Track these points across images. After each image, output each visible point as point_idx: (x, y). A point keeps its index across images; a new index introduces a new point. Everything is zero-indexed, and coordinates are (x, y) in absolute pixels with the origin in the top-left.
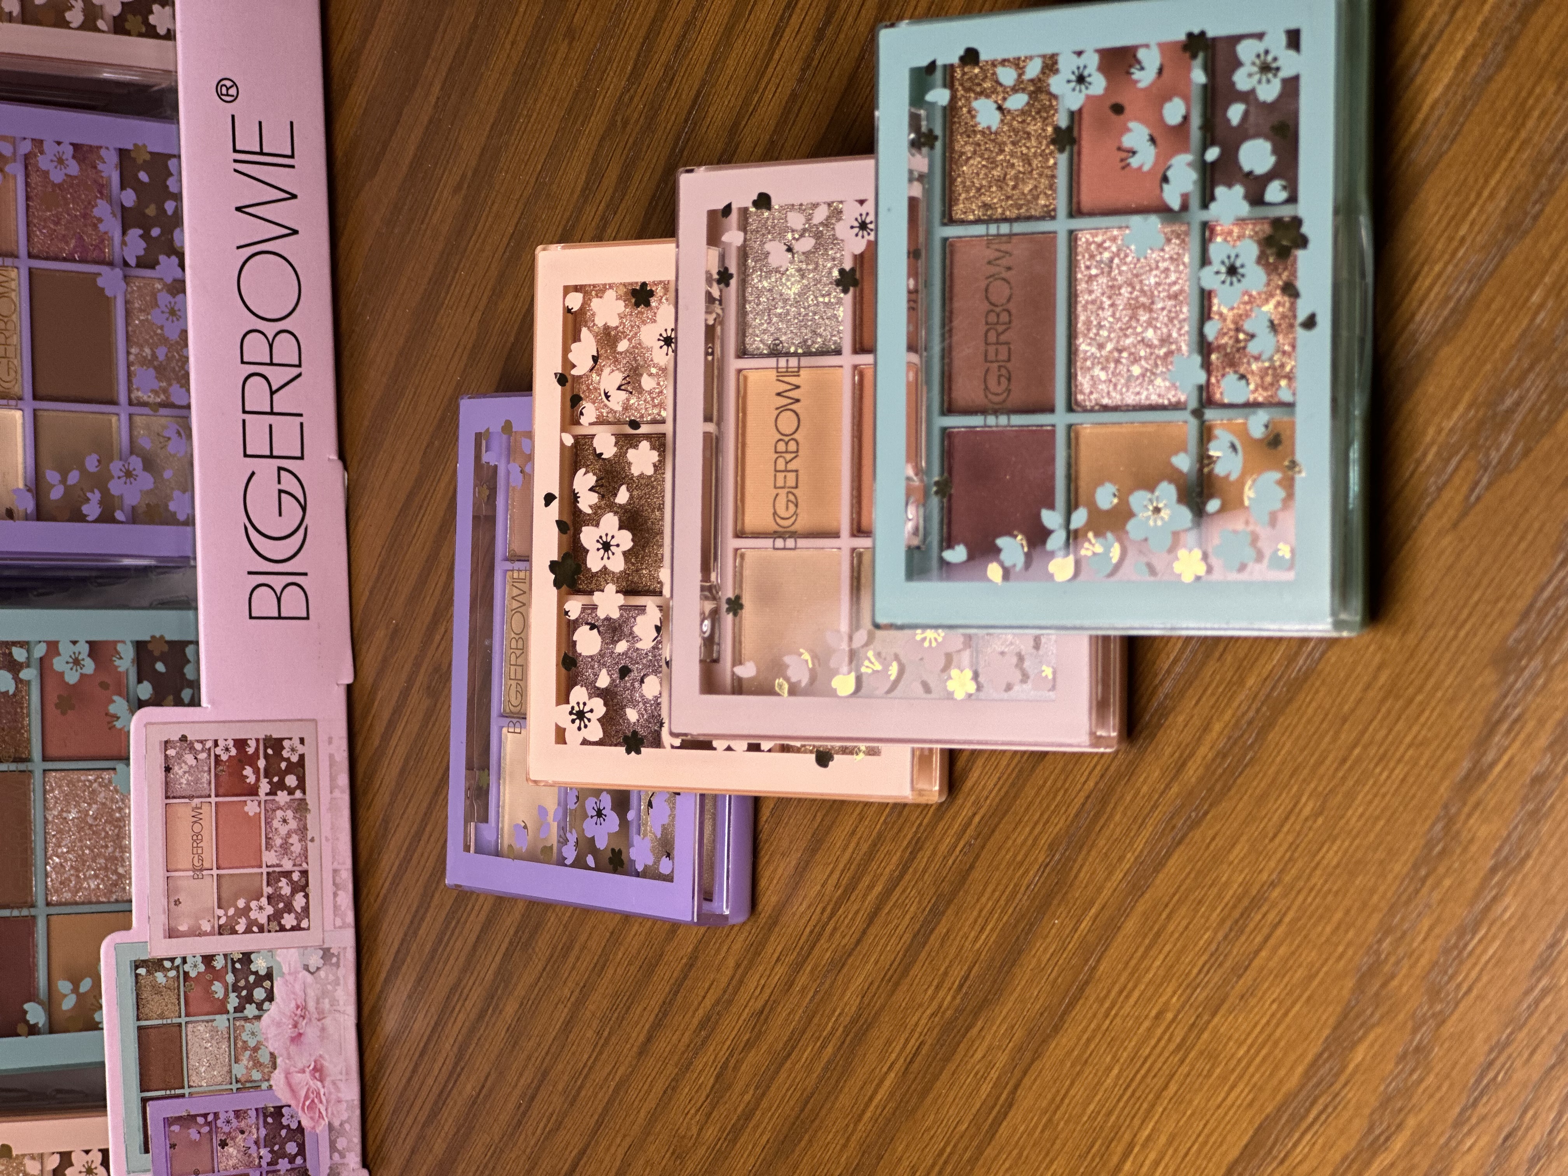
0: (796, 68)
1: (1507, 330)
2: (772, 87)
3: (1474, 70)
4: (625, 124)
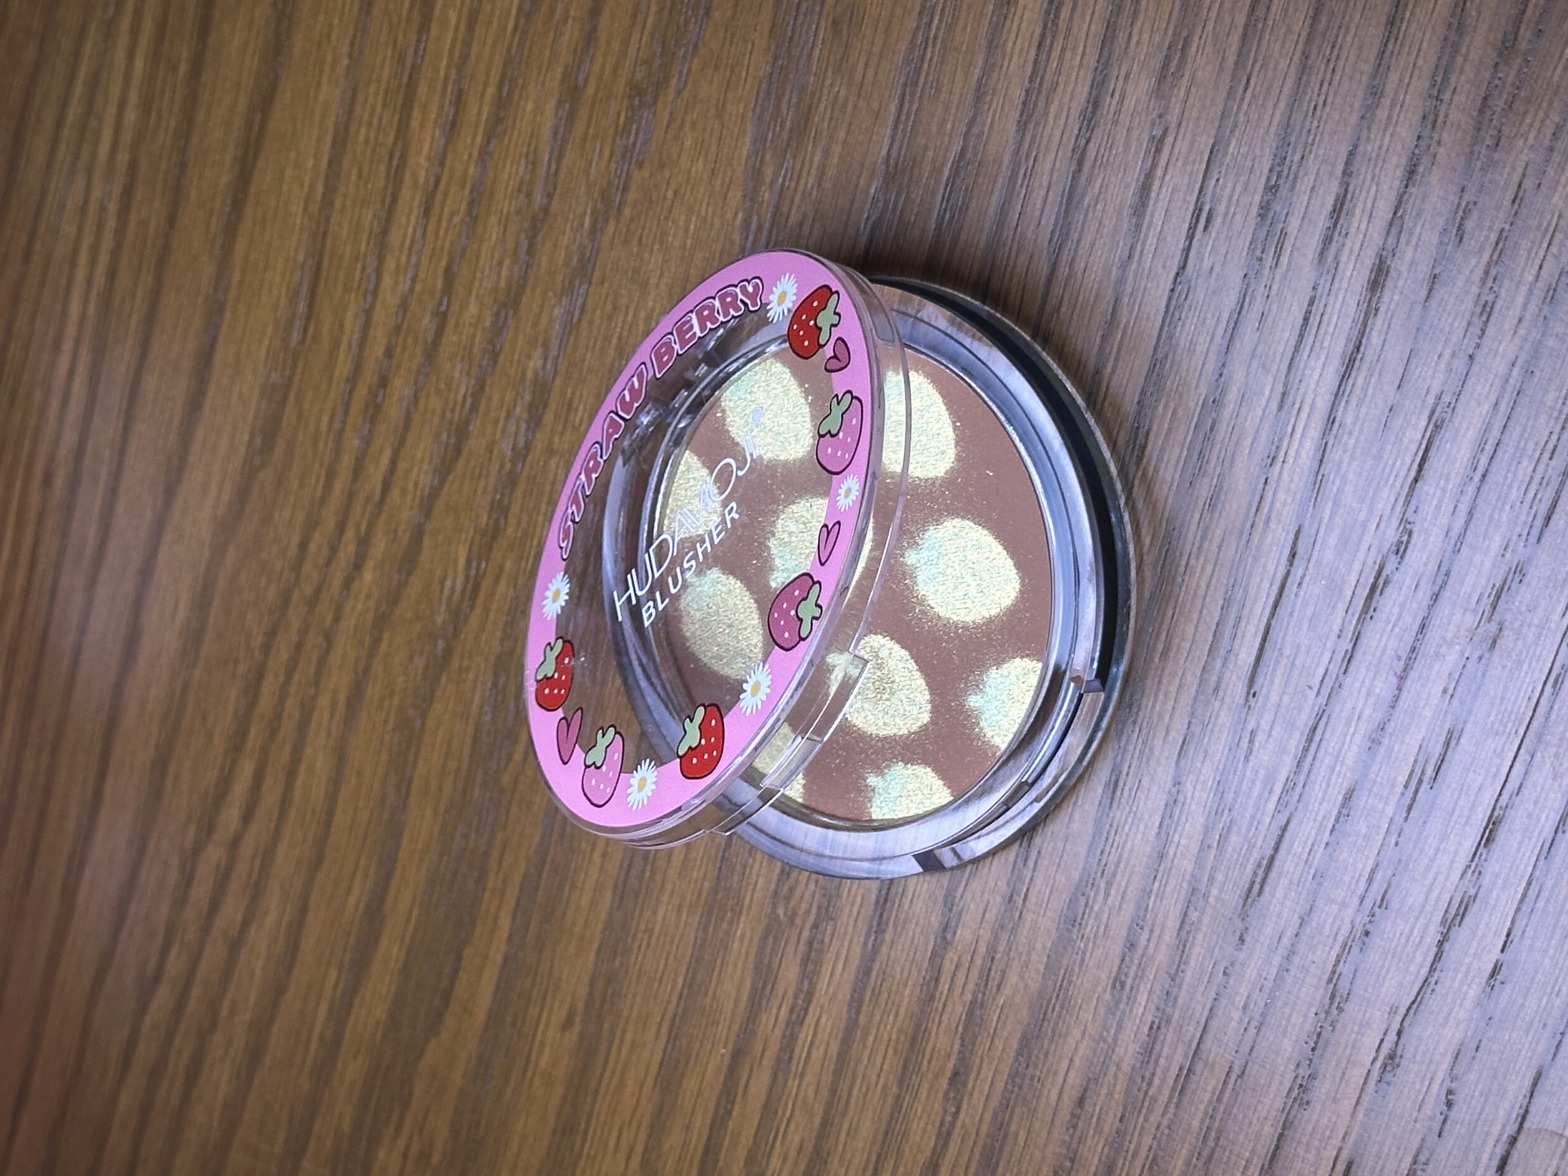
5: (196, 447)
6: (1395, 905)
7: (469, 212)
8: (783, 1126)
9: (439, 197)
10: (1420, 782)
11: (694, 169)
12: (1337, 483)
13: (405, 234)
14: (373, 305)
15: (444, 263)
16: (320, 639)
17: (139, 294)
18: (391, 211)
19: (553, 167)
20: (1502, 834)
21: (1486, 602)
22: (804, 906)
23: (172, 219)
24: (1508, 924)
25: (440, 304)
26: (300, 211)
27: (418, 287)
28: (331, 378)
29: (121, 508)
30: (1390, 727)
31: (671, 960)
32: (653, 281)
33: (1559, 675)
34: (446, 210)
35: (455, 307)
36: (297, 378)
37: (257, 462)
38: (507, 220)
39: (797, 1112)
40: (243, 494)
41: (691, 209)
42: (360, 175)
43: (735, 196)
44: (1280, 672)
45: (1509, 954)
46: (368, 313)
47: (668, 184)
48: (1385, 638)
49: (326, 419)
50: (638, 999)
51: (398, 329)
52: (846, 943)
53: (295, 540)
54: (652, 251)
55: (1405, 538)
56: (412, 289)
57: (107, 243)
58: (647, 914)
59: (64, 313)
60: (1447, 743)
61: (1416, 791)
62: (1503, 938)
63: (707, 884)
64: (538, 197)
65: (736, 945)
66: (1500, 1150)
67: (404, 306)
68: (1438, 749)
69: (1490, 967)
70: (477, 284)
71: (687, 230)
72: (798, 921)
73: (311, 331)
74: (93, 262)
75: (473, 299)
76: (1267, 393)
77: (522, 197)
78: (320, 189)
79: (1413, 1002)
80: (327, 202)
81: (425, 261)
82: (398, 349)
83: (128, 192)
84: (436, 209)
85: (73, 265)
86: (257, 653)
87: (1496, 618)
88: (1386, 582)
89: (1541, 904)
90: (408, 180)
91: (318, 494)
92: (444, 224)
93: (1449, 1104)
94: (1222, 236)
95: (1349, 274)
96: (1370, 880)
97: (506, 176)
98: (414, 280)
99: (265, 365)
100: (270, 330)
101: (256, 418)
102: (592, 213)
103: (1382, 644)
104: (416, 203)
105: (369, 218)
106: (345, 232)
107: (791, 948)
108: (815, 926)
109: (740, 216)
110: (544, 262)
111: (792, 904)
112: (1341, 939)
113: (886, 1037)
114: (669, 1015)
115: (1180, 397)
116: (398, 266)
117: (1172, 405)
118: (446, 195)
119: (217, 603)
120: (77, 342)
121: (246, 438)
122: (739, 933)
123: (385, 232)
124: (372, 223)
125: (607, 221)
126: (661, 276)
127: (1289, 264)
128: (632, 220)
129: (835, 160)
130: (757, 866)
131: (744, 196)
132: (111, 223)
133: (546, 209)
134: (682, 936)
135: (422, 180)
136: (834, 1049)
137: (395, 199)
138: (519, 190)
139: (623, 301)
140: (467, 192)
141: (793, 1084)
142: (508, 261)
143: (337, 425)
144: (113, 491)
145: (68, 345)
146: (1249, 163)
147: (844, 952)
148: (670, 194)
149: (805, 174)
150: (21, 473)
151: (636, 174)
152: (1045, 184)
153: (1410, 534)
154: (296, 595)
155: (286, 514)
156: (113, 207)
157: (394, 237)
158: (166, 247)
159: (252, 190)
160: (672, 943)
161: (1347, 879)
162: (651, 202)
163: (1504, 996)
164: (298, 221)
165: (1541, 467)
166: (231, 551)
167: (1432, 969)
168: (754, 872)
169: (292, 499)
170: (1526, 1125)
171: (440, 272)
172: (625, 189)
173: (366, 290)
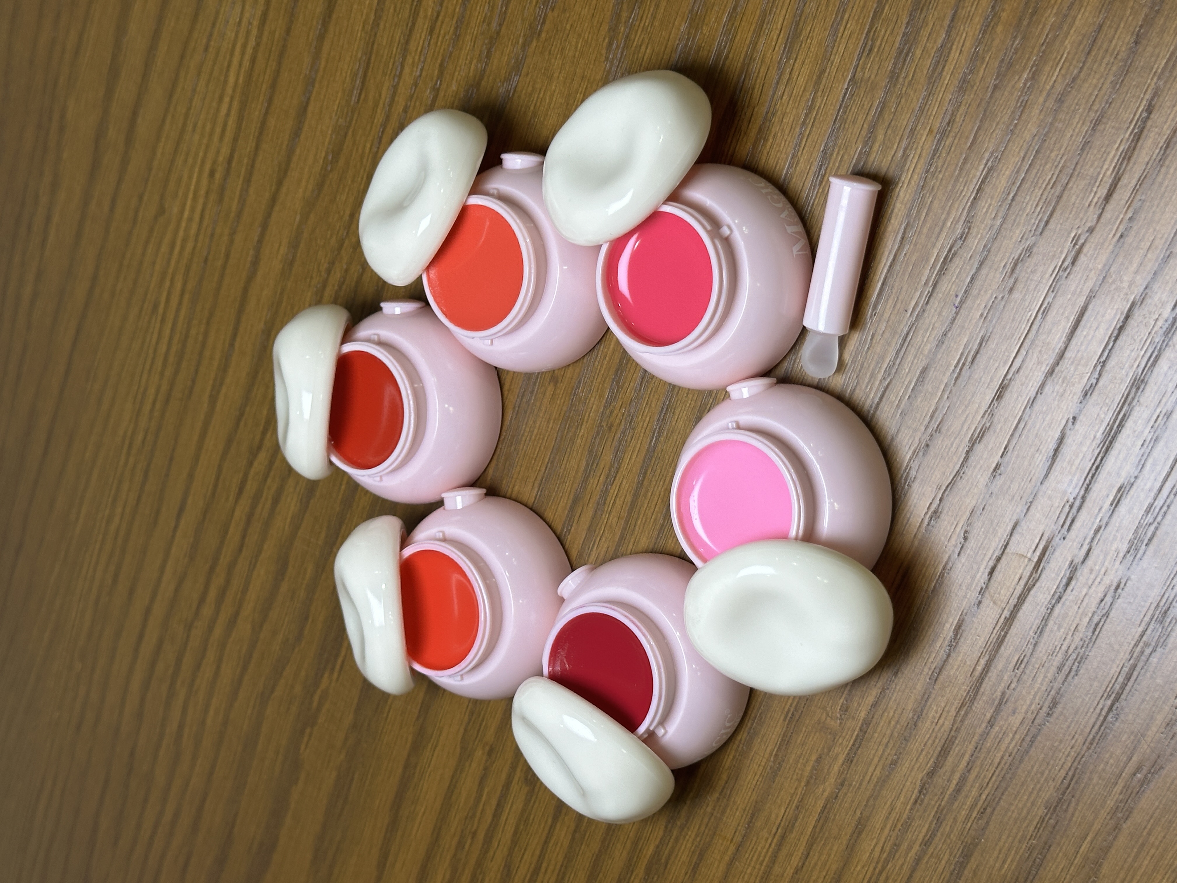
5: (295, 159)
6: (944, 429)
7: (455, 33)
8: (598, 539)
9: (439, 23)
10: (964, 364)
11: (582, 13)
12: (931, 199)
13: (419, 43)
14: (398, 83)
15: (439, 61)
16: (359, 267)
17: (268, 72)
18: (411, 31)
19: (504, 9)
20: (1007, 395)
21: (1009, 267)
22: (617, 421)
23: (288, 31)
24: (1006, 443)
25: (436, 84)
26: (360, 29)
27: (424, 74)
28: (373, 123)
29: (252, 190)
30: (949, 335)
31: (542, 448)
32: (556, 75)
33: (1046, 308)
34: (442, 32)
35: (444, 86)
36: (354, 122)
37: (329, 168)
38: (476, 37)
39: (606, 532)
40: (320, 186)
41: (580, 35)
42: (395, 10)
43: (605, 27)
44: (890, 302)
45: (1006, 459)
46: (395, 88)
47: (567, 21)
48: (950, 285)
49: (368, 145)
50: (523, 469)
51: (411, 97)
52: (639, 442)
53: (348, 212)
54: (556, 58)
55: (966, 230)
56: (420, 75)
57: (252, 43)
58: (531, 423)
59: (226, 81)
60: (980, 344)
61: (961, 369)
62: (1002, 450)
63: (565, 408)
64: (494, 25)
65: (579, 441)
66: (991, 564)
67: (416, 84)
68: (976, 347)
69: (994, 465)
70: (457, 73)
71: (576, 47)
72: (613, 429)
73: (363, 96)
74: (243, 53)
75: (454, 82)
76: (895, 147)
77: (485, 26)
78: (372, 17)
79: (950, 483)
80: (376, 23)
81: (429, 60)
82: (411, 109)
83: (265, 15)
84: (437, 31)
85: (232, 55)
86: (323, 273)
87: (1015, 275)
88: (955, 254)
89: (1025, 432)
90: (422, 14)
91: (362, 187)
92: (440, 39)
93: (965, 539)
94: (877, 59)
95: (946, 82)
96: (932, 417)
97: (477, 13)
98: (422, 70)
99: (336, 114)
100: (339, 95)
101: (329, 144)
102: (524, 36)
103: (948, 288)
104: (426, 27)
105: (399, 34)
106: (384, 43)
107: (609, 443)
108: (624, 433)
109: (607, 40)
110: (496, 61)
111: (611, 419)
112: (913, 448)
113: (658, 493)
114: (539, 478)
115: (846, 149)
116: (413, 62)
117: (841, 153)
118: (442, 22)
119: (302, 245)
120: (232, 98)
121: (323, 155)
122: (581, 434)
123: (407, 42)
124: (400, 37)
125: (532, 41)
126: (560, 72)
127: (913, 76)
128: (546, 40)
129: (662, 10)
130: (593, 399)
131: (609, 29)
132: (255, 32)
133: (498, 33)
134: (549, 435)
135: (429, 13)
136: (629, 499)
137: (414, 24)
138: (484, 21)
139: (538, 86)
140: (454, 22)
141: (605, 516)
142: (475, 61)
143: (375, 149)
144: (248, 181)
145: (227, 99)
146: (894, 19)
147: (638, 446)
148: (568, 27)
149: (644, 17)
150: (197, 169)
151: (550, 14)
152: (779, 27)
153: (969, 229)
154: (347, 242)
155: (344, 197)
156: (256, 23)
157: (412, 46)
158: (284, 46)
159: (334, 16)
160: (543, 439)
161: (918, 415)
162: (557, 30)
163: (1000, 481)
164: (359, 35)
165: (1046, 193)
166: (312, 216)
167: (962, 465)
168: (591, 402)
169: (347, 190)
170: (1007, 550)
171: (437, 65)
172: (544, 22)
173: (395, 75)
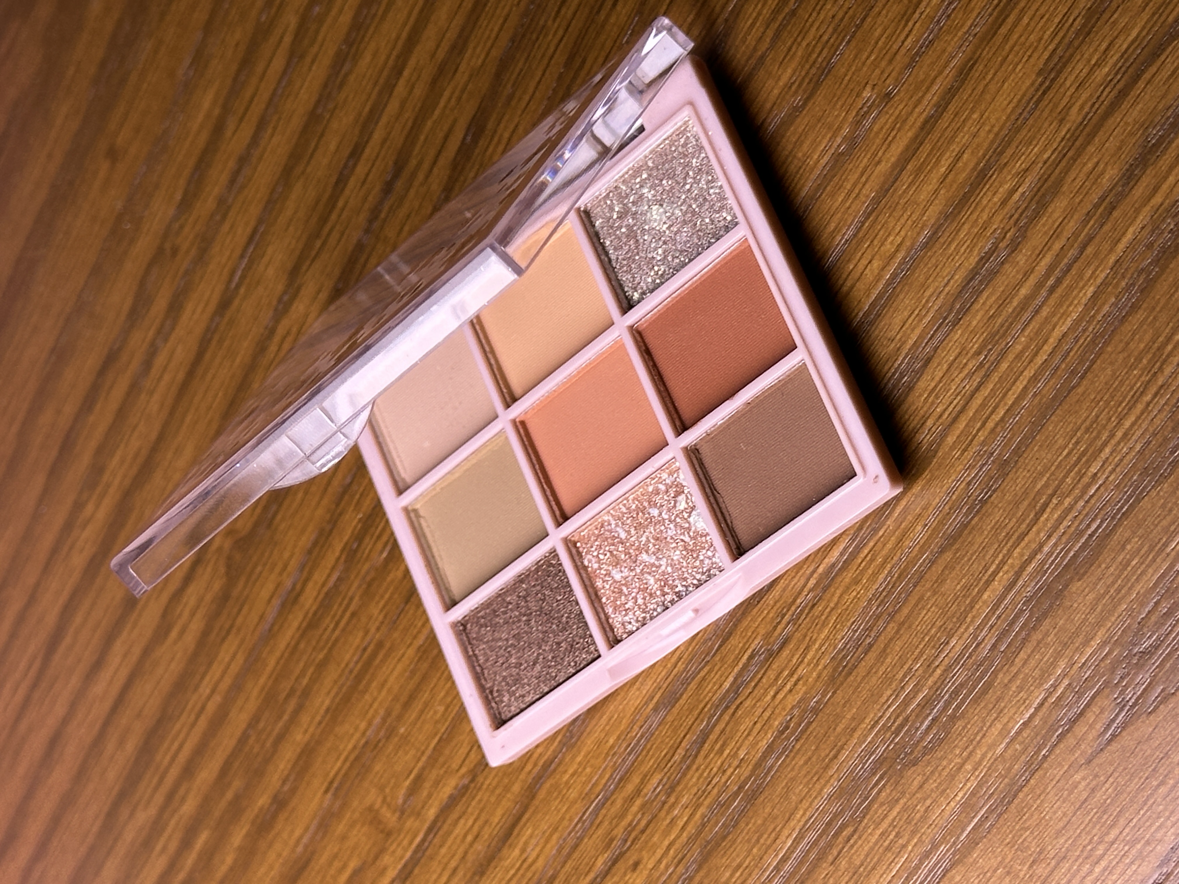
0: (362, 218)
1: (1143, 573)
2: (335, 235)
3: (1106, 308)
4: (175, 251)
